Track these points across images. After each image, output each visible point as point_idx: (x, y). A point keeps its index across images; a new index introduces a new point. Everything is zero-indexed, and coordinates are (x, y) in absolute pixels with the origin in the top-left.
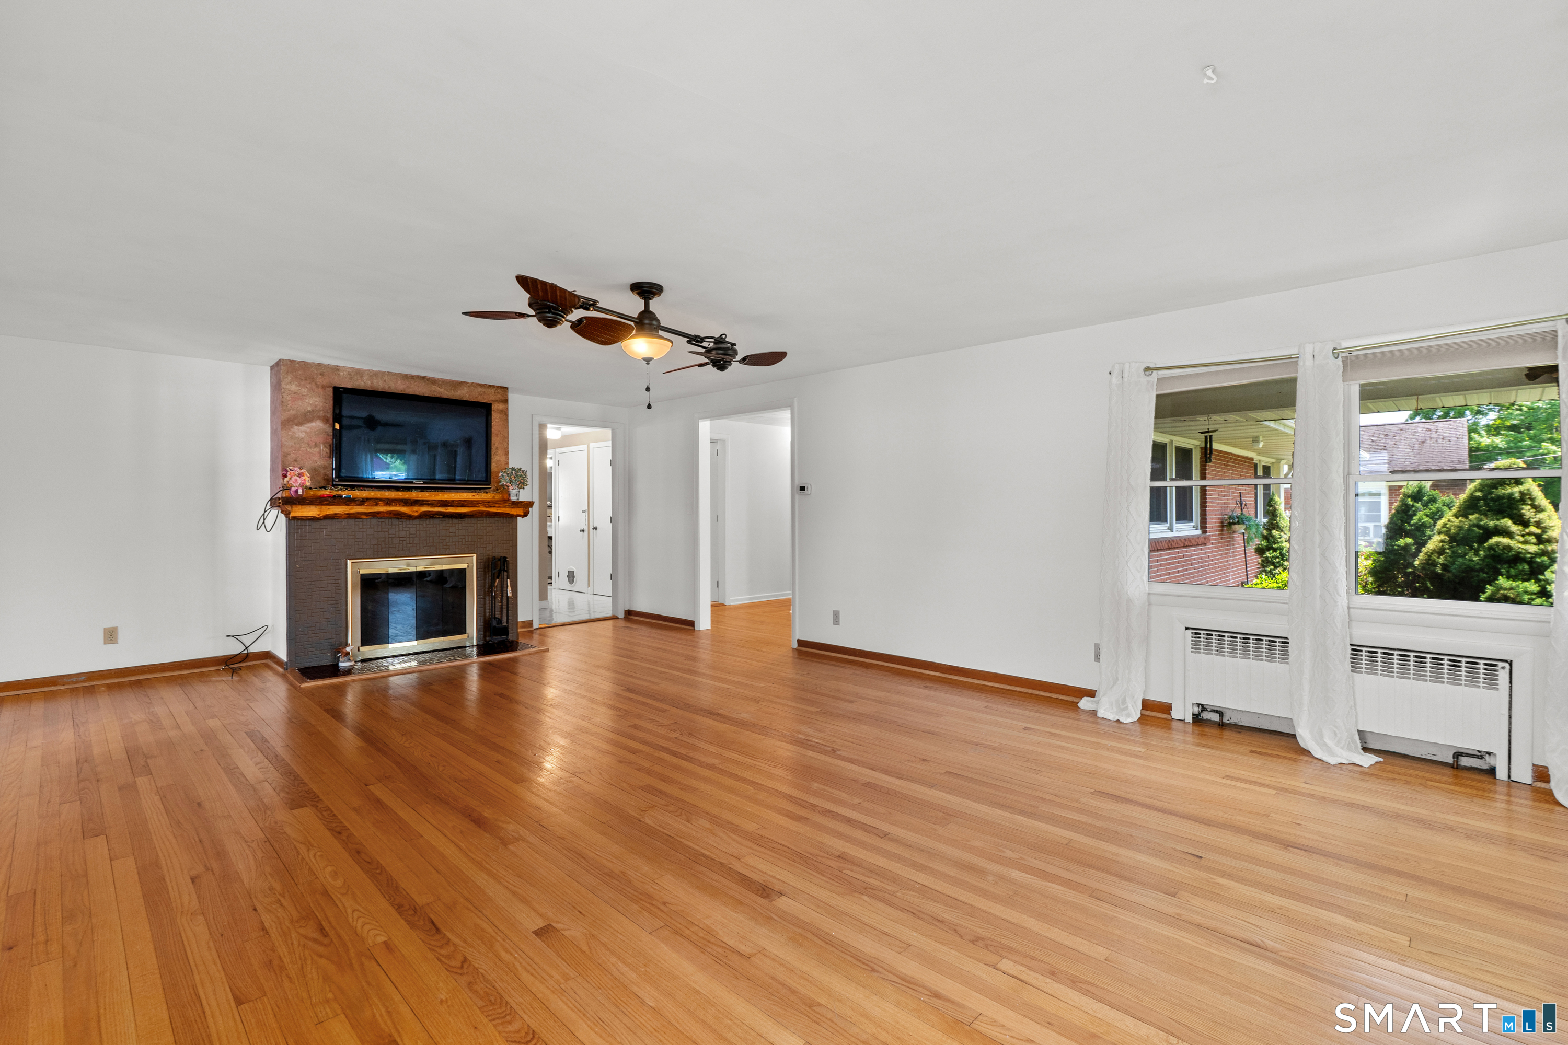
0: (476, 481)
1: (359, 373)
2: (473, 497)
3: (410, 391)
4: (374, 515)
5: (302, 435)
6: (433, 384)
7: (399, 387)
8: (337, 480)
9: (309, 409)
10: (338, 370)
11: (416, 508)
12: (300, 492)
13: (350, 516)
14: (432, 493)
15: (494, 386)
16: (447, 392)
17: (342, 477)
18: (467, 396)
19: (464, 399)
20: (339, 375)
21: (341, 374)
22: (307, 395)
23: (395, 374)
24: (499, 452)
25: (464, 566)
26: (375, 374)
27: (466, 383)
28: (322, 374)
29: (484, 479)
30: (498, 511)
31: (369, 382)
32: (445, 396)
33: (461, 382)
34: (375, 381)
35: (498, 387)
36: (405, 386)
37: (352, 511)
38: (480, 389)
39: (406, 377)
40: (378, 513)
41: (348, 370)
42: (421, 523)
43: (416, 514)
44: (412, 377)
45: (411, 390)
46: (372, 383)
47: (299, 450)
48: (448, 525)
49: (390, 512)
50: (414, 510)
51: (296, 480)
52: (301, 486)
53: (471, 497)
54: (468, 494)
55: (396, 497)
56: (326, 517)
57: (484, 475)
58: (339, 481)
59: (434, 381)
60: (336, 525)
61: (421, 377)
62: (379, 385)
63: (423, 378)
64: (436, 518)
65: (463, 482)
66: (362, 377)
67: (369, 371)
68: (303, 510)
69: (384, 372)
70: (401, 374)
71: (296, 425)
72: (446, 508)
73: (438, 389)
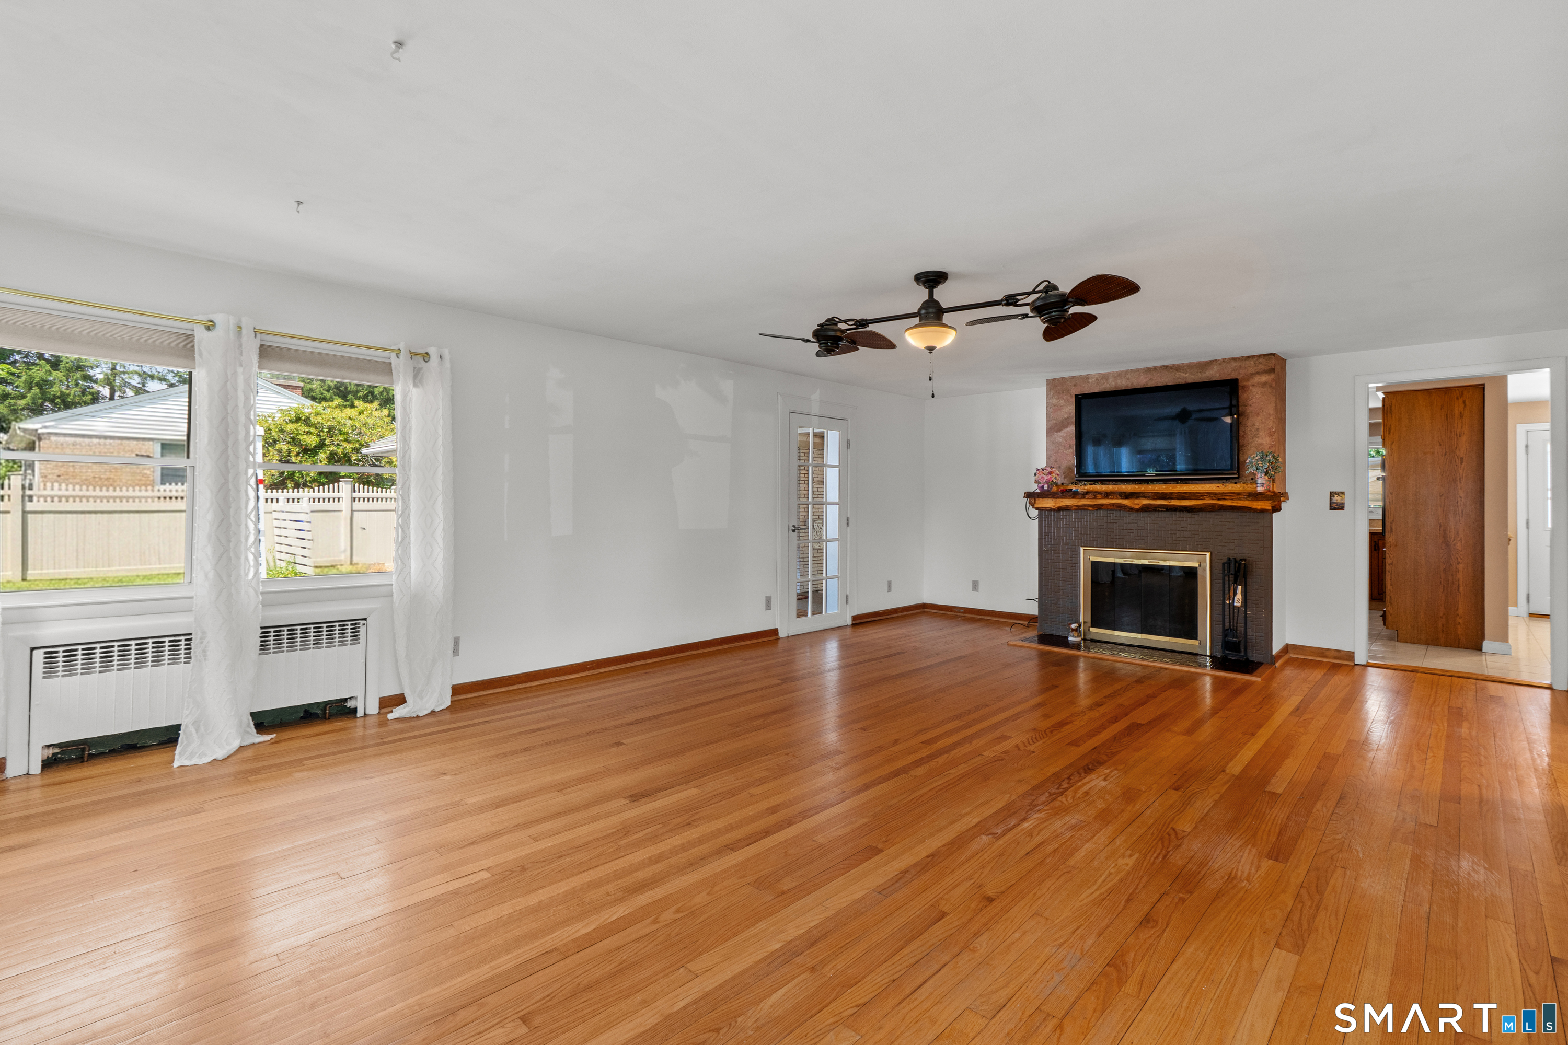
0: (1217, 470)
1: (1105, 377)
2: (1218, 489)
3: (1152, 384)
4: (1099, 507)
5: (1060, 440)
6: (1177, 370)
7: (1142, 381)
8: (1077, 476)
9: (1065, 417)
10: (1088, 378)
11: (1137, 501)
12: (1046, 487)
13: (1079, 508)
14: (1168, 486)
15: (1253, 357)
16: (1192, 376)
17: (1082, 473)
18: (1218, 375)
19: (1214, 379)
20: (1089, 382)
21: (1090, 381)
22: (1064, 405)
23: (1138, 370)
24: (1261, 433)
25: (1196, 565)
26: (1119, 375)
27: (1216, 361)
28: (1075, 385)
29: (1229, 467)
30: (1234, 504)
31: (1114, 383)
32: (1190, 381)
33: (1210, 361)
34: (1119, 381)
35: (1259, 356)
36: (1147, 380)
37: (1080, 503)
38: (1234, 364)
39: (1148, 370)
40: (1102, 505)
41: (1096, 376)
42: (1150, 516)
43: (1137, 507)
44: (1155, 369)
45: (1153, 382)
46: (1116, 383)
47: (1058, 452)
48: (1178, 519)
49: (1113, 505)
50: (1136, 502)
51: (1043, 477)
52: (1047, 482)
53: (1214, 488)
54: (1211, 485)
55: (1133, 490)
56: (1060, 509)
57: (1229, 462)
58: (1079, 477)
59: (1177, 368)
60: (1072, 515)
61: (1164, 366)
62: (1123, 384)
63: (1166, 367)
64: (1159, 511)
65: (1194, 472)
66: (1107, 379)
67: (1114, 372)
68: (1043, 502)
69: (1127, 370)
70: (1143, 369)
71: (1056, 432)
72: (1169, 500)
73: (1183, 374)
